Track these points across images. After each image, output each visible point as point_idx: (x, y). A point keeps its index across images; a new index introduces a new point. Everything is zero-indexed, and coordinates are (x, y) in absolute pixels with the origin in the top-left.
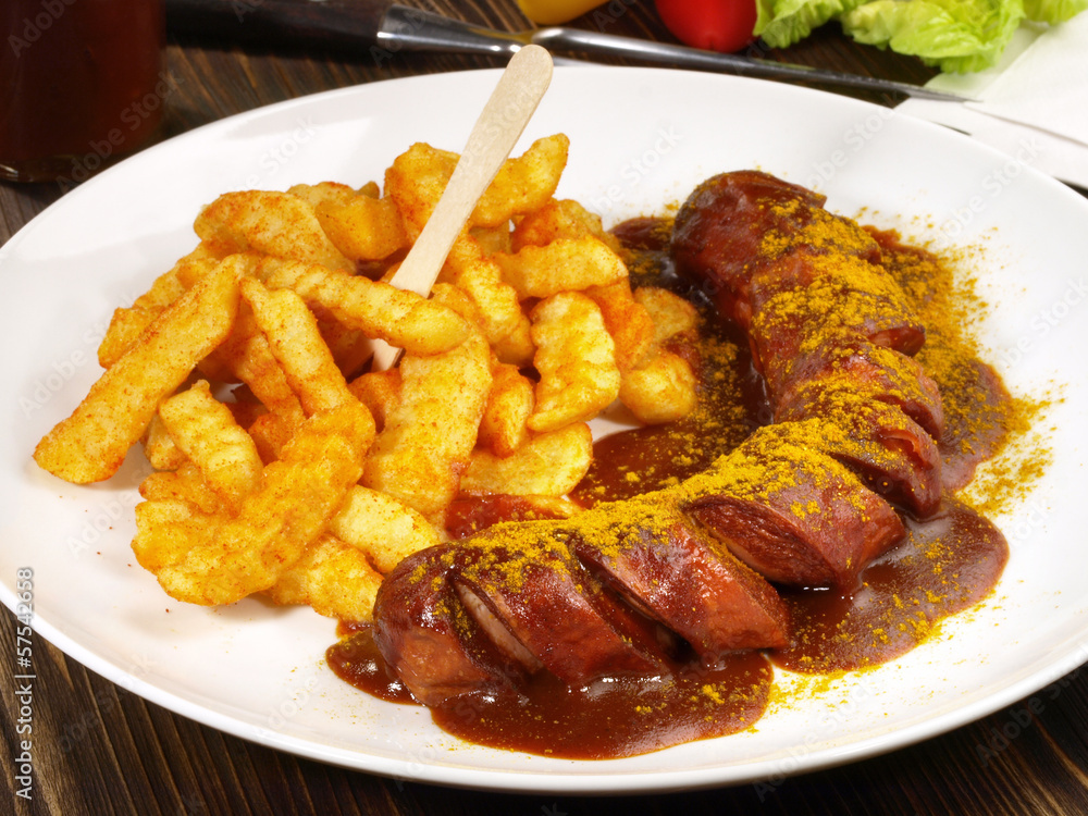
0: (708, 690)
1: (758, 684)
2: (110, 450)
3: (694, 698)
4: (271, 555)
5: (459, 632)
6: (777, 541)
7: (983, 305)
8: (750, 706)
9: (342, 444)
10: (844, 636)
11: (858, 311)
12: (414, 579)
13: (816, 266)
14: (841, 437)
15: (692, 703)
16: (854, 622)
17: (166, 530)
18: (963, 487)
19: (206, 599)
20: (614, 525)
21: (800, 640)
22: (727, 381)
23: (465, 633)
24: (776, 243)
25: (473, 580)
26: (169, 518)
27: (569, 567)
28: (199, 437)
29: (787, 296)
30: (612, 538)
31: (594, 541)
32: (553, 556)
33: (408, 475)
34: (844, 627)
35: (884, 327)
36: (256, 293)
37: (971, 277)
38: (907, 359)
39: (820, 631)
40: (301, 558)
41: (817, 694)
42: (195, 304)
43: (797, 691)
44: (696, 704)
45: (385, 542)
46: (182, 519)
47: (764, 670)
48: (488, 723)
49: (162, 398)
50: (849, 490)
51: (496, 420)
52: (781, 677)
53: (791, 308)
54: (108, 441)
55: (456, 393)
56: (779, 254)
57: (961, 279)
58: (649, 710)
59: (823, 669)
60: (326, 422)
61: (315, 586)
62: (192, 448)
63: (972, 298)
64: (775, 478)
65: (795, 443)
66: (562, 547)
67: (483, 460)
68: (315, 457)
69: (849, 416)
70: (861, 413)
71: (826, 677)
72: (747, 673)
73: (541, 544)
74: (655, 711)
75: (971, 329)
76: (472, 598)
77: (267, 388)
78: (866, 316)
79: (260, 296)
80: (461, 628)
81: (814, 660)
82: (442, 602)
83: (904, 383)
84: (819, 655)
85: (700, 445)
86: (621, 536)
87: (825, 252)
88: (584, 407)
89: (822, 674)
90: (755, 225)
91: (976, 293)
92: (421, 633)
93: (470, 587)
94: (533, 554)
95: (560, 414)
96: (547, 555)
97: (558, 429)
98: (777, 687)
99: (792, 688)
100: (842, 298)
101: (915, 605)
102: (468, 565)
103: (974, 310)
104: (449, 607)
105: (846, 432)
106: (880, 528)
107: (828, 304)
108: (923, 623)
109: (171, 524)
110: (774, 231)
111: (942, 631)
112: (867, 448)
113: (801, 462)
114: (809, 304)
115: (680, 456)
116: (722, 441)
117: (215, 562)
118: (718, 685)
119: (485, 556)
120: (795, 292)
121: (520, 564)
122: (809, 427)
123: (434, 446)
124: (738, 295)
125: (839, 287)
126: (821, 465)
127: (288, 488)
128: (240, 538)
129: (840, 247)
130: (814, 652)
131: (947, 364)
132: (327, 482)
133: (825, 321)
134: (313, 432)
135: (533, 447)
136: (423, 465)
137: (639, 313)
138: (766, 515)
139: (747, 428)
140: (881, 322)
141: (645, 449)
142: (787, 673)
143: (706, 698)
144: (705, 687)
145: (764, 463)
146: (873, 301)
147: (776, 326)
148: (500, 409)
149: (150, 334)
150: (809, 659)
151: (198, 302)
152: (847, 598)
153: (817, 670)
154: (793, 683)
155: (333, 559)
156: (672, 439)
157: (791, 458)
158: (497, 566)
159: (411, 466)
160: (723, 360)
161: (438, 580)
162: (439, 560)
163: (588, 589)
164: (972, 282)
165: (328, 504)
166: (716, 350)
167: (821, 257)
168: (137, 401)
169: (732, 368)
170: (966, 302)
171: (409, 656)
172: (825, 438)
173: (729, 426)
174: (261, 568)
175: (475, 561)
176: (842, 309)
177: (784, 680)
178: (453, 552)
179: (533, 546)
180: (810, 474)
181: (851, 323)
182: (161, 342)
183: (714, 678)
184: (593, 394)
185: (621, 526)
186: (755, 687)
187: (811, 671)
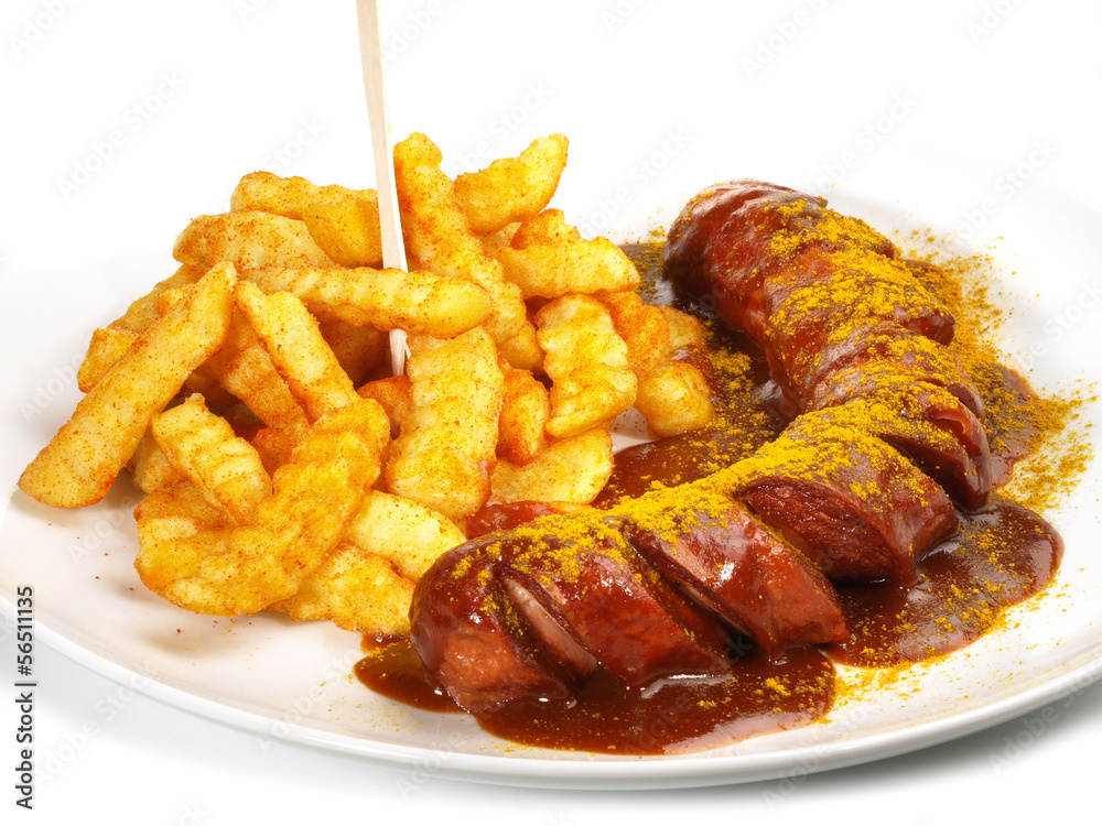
0: (771, 683)
1: (822, 676)
2: (101, 467)
3: (759, 691)
4: (290, 561)
5: (510, 630)
6: (837, 524)
7: (997, 313)
8: (818, 697)
9: (358, 442)
10: (906, 626)
11: (887, 300)
12: (458, 573)
13: (834, 261)
14: (891, 417)
15: (757, 696)
16: (914, 612)
17: (172, 546)
18: (1004, 484)
19: (227, 609)
20: (667, 509)
21: (859, 632)
22: (743, 390)
23: (516, 629)
24: (786, 242)
25: (526, 571)
26: (175, 535)
27: (625, 555)
28: (199, 451)
29: (807, 291)
30: (667, 522)
31: (650, 526)
32: (606, 544)
33: (438, 476)
34: (904, 618)
35: (916, 315)
36: (252, 297)
37: (979, 286)
38: (942, 348)
39: (879, 623)
40: (322, 564)
41: (887, 686)
42: (187, 311)
43: (863, 684)
44: (761, 697)
45: (410, 549)
46: (188, 535)
47: (825, 664)
48: (542, 724)
49: (154, 413)
50: (906, 473)
51: (514, 424)
52: (845, 673)
53: (813, 302)
54: (99, 458)
55: (472, 391)
56: (791, 253)
57: (969, 289)
58: (713, 704)
59: (887, 660)
60: (339, 420)
61: (337, 598)
62: (193, 462)
63: (983, 306)
64: (830, 457)
65: (843, 425)
66: (615, 534)
67: (502, 469)
68: (329, 457)
69: (897, 395)
70: (911, 392)
71: (892, 669)
72: (809, 667)
73: (592, 533)
74: (720, 705)
75: (986, 337)
76: (521, 593)
77: (267, 402)
78: (896, 304)
79: (256, 299)
80: (512, 624)
81: (877, 651)
82: (490, 597)
83: (945, 368)
84: (882, 646)
85: (725, 451)
86: (677, 520)
87: (843, 248)
88: (607, 410)
89: (886, 666)
90: (761, 227)
91: (987, 301)
92: (469, 631)
93: (519, 581)
94: (587, 542)
95: (581, 418)
96: (601, 543)
97: (578, 434)
98: (841, 682)
99: (858, 681)
100: (868, 288)
101: (976, 594)
102: (517, 555)
103: (987, 318)
104: (498, 603)
105: (895, 412)
106: (936, 515)
107: (854, 295)
108: (987, 611)
109: (179, 541)
110: (782, 231)
111: (1007, 620)
112: (920, 427)
113: (854, 443)
114: (833, 297)
115: (706, 462)
116: (748, 446)
117: (231, 570)
118: (781, 679)
119: (535, 545)
120: (814, 287)
121: (575, 551)
122: (855, 410)
123: (461, 445)
124: (748, 302)
125: (862, 278)
126: (874, 446)
127: (303, 490)
128: (257, 544)
129: (856, 242)
130: (875, 644)
131: (969, 367)
132: (345, 482)
133: (852, 312)
134: (326, 432)
135: (552, 453)
136: (453, 465)
137: (653, 317)
138: (825, 494)
139: (772, 433)
140: (912, 310)
141: (667, 458)
142: (849, 668)
143: (771, 691)
144: (768, 680)
145: (815, 444)
146: (901, 290)
147: (799, 322)
148: (518, 413)
149: (139, 345)
150: (872, 650)
151: (189, 309)
152: (905, 589)
153: (880, 663)
154: (857, 676)
155: (356, 567)
156: (695, 448)
157: (843, 439)
158: (550, 554)
159: (441, 467)
160: (737, 371)
161: (485, 574)
162: (485, 552)
163: (646, 579)
164: (981, 291)
165: (346, 505)
166: (728, 361)
167: (838, 253)
168: (127, 415)
169: (748, 377)
170: (978, 311)
171: (454, 657)
172: (874, 419)
173: (752, 432)
174: (281, 575)
175: (524, 550)
176: (869, 299)
177: (847, 674)
178: (499, 543)
179: (584, 535)
180: (865, 454)
181: (880, 312)
182: (151, 351)
183: (777, 672)
184: (615, 396)
185: (676, 510)
186: (819, 678)
187: (874, 663)
